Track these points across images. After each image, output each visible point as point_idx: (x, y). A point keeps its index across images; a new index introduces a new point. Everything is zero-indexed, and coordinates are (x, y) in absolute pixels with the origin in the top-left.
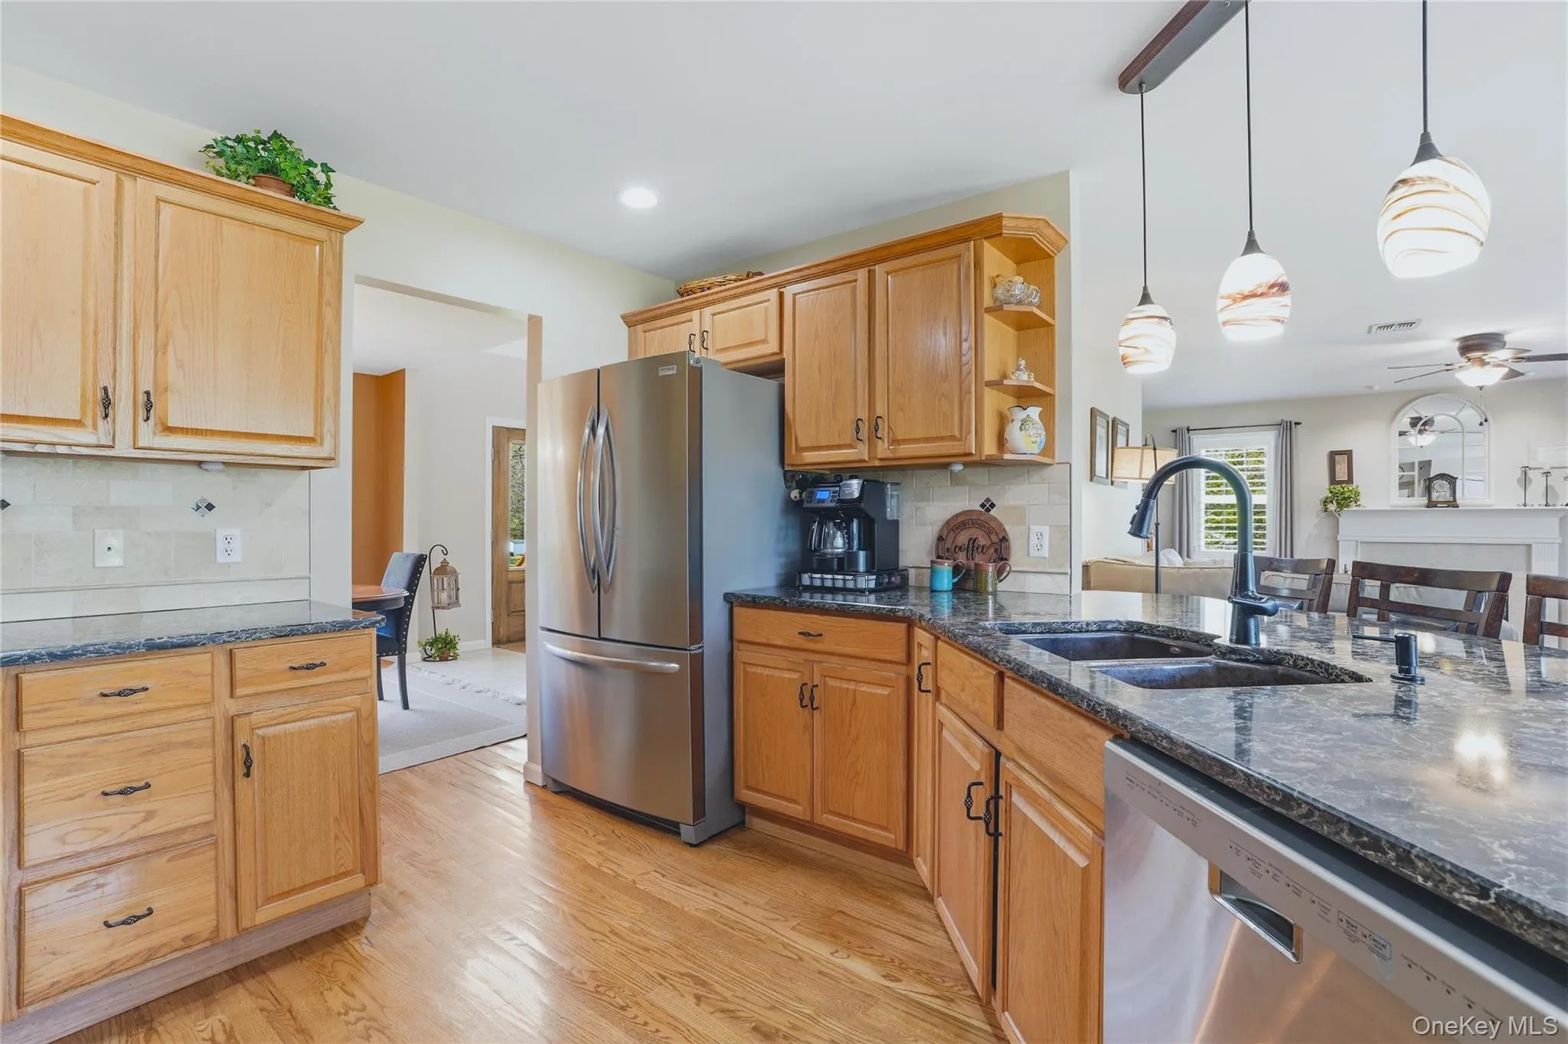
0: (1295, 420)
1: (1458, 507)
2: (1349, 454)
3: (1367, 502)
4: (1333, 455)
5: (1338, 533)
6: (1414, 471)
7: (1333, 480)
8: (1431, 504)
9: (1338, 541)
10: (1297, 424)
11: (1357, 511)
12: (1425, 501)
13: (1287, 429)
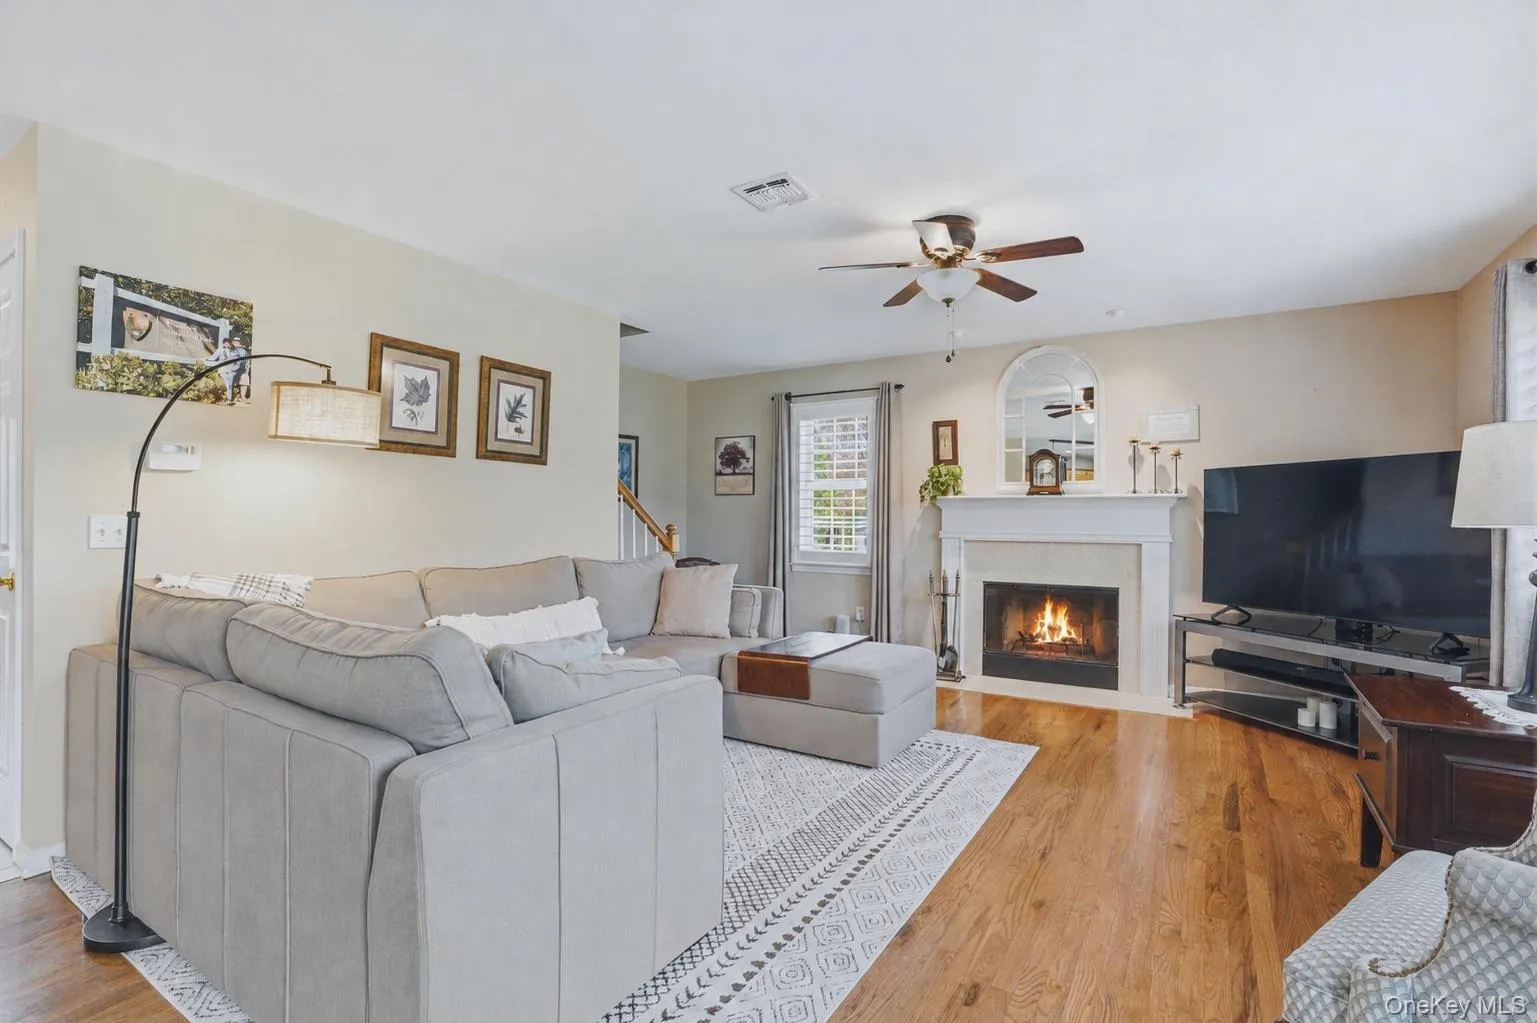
0: (894, 381)
1: (1060, 494)
2: (953, 424)
3: (970, 488)
4: (937, 425)
5: (941, 529)
6: (1021, 447)
7: (937, 461)
8: (1035, 491)
9: (941, 540)
10: (899, 387)
11: (954, 499)
12: (1027, 487)
13: (887, 395)
